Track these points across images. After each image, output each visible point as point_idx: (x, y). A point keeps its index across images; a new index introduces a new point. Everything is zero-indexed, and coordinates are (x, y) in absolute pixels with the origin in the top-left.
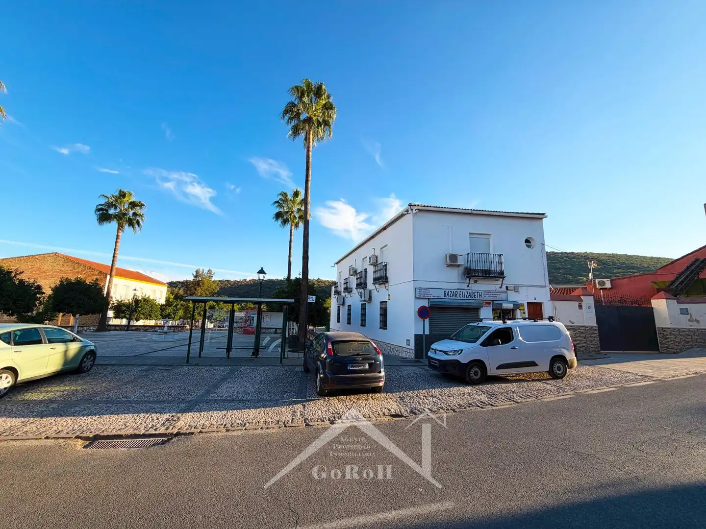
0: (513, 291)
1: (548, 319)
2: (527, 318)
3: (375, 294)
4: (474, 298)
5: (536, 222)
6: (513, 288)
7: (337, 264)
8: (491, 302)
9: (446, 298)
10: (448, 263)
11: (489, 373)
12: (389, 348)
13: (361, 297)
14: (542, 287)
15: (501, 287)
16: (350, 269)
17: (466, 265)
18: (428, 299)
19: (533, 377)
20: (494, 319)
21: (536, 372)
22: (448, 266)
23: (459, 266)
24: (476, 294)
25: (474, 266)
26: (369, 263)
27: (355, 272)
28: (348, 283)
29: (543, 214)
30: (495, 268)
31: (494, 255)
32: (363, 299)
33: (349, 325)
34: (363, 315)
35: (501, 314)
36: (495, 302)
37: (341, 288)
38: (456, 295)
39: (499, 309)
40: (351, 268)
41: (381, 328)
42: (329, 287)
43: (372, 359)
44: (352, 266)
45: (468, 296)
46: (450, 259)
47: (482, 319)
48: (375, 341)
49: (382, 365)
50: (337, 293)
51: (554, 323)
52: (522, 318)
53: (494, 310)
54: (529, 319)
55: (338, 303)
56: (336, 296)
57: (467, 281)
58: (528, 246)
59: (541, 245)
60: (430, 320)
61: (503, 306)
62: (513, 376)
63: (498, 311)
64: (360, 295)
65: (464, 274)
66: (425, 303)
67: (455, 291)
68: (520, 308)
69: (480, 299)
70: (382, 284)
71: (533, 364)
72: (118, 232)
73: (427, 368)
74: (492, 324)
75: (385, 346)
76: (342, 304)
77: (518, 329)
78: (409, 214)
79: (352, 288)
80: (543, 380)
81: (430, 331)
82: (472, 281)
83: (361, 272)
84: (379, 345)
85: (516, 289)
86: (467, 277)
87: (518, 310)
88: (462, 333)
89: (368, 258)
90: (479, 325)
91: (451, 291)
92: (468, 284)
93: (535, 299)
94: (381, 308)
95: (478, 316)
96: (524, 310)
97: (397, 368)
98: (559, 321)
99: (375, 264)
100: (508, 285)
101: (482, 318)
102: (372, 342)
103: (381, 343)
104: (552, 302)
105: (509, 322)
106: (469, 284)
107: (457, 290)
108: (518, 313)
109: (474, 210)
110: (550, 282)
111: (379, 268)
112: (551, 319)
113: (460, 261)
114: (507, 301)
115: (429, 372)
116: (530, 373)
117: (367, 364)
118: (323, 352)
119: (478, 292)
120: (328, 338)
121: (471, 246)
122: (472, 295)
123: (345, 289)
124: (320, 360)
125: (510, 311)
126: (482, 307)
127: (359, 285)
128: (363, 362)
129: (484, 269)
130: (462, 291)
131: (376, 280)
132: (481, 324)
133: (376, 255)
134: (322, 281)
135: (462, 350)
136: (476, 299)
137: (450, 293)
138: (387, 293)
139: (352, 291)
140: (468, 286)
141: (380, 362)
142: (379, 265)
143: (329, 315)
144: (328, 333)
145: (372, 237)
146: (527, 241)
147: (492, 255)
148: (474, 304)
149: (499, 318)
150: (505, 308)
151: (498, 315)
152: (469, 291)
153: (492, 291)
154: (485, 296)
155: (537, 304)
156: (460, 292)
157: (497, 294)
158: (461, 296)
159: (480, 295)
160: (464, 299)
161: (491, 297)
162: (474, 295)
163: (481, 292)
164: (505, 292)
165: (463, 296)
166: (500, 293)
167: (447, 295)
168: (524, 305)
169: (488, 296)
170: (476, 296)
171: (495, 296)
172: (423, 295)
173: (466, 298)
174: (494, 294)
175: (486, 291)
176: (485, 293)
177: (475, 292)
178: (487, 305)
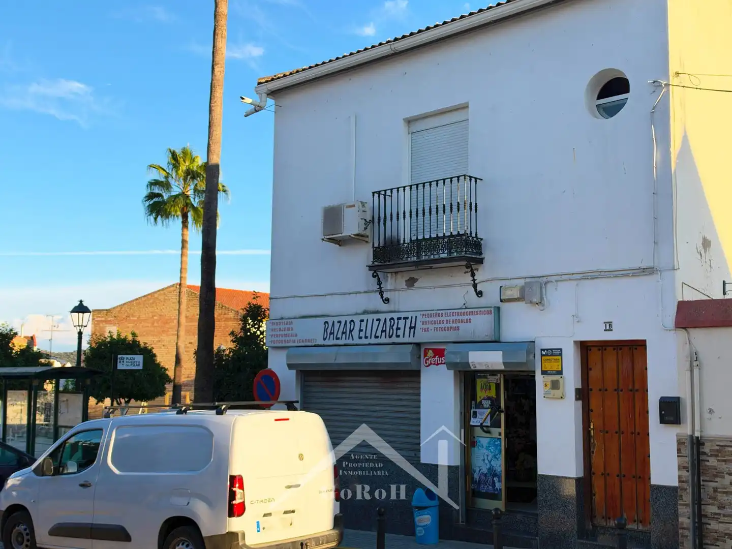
0: (524, 303)
4: (394, 339)
6: (519, 294)
8: (444, 347)
9: (327, 342)
14: (640, 272)
15: (479, 294)
18: (289, 348)
23: (364, 240)
24: (402, 322)
35: (502, 392)
38: (351, 331)
45: (379, 334)
57: (389, 285)
63: (493, 379)
68: (548, 366)
69: (411, 339)
72: (182, 231)
82: (401, 282)
87: (539, 373)
91: (340, 322)
93: (609, 326)
104: (682, 333)
107: (354, 317)
108: (538, 387)
119: (406, 318)
122: (391, 327)
130: (365, 317)
136: (401, 340)
137: (337, 326)
140: (386, 301)
150: (478, 368)
151: (492, 393)
152: (383, 317)
153: (447, 311)
154: (425, 331)
155: (634, 347)
156: (362, 321)
157: (460, 318)
158: (362, 334)
159: (411, 328)
160: (370, 344)
161: (443, 329)
162: (395, 327)
163: (416, 317)
164: (486, 309)
165: (368, 335)
166: (471, 313)
167: (331, 333)
168: (561, 355)
169: (433, 330)
170: (400, 332)
171: (454, 325)
172: (278, 339)
173: (374, 341)
174: (451, 318)
175: (430, 312)
176: (427, 319)
177: (399, 319)
178: (436, 358)
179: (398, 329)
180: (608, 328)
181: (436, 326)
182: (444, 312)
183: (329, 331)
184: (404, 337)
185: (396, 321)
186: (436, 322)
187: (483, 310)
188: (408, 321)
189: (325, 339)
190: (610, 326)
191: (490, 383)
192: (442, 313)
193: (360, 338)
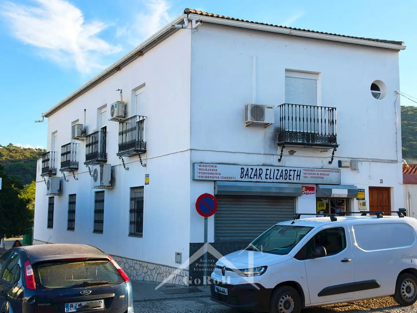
0: (349, 169)
1: (397, 212)
2: (368, 212)
3: (121, 174)
4: (288, 181)
5: (388, 57)
6: (349, 165)
7: (47, 116)
8: (315, 186)
9: (243, 179)
10: (249, 120)
11: (307, 304)
12: (145, 270)
13: (95, 180)
14: (392, 162)
15: (330, 163)
16: (73, 127)
17: (278, 125)
18: (215, 181)
19: (372, 306)
20: (318, 214)
21: (376, 298)
22: (249, 125)
23: (266, 125)
24: (292, 173)
25: (290, 127)
26: (110, 117)
27: (84, 133)
28: (69, 152)
29: (400, 43)
30: (323, 130)
31: (323, 108)
32: (98, 183)
33: (70, 232)
34: (99, 212)
35: (330, 207)
36: (321, 187)
37: (57, 164)
38: (260, 175)
39: (325, 198)
40: (75, 125)
41: (131, 234)
42: (32, 161)
43: (111, 291)
44: (78, 120)
45: (278, 177)
46: (252, 113)
47: (300, 215)
48: (120, 259)
49: (130, 300)
50: (49, 172)
51: (406, 219)
52: (361, 212)
53: (318, 199)
54: (371, 213)
55: (50, 192)
56: (46, 178)
57: (279, 152)
58: (376, 96)
59: (394, 94)
60: (216, 217)
61: (333, 192)
62: (343, 306)
63: (325, 202)
64: (93, 176)
65: (274, 139)
66: (209, 189)
67: (258, 168)
68: (359, 196)
69: (298, 181)
70: (134, 155)
71: (372, 285)
73: (209, 301)
74: (315, 222)
75: (137, 267)
76: (56, 192)
77: (353, 230)
78: (185, 28)
79: (77, 164)
80: (386, 308)
81: (216, 236)
82: (286, 152)
83: (97, 132)
84: (127, 266)
85: (353, 165)
86: (279, 145)
87: (355, 199)
88: (267, 239)
89: (108, 109)
90: (293, 225)
91: (252, 169)
92: (279, 158)
94: (132, 199)
95: (294, 208)
96: (364, 199)
97: (158, 304)
98: (413, 217)
99: (122, 119)
100: (341, 159)
101: (299, 213)
102: (113, 261)
103: (130, 262)
104: (405, 186)
105: (340, 219)
106: (281, 157)
107: (261, 167)
108: (355, 205)
109: (295, 29)
110: (405, 155)
111: (129, 127)
112: (402, 213)
113: (270, 117)
114: (338, 185)
115: (212, 307)
116: (368, 299)
117: (103, 301)
118: (15, 284)
119: (295, 171)
120: (26, 257)
121: (288, 92)
122: (286, 174)
123: (63, 164)
124: (8, 299)
125: (343, 201)
126: (300, 195)
127: (91, 158)
128: (95, 297)
129: (306, 131)
130: (269, 168)
131: (123, 148)
132: (297, 223)
133: (125, 100)
134: (16, 150)
135: (266, 267)
136: (292, 181)
137: (250, 171)
138: (143, 171)
139: (77, 169)
140: (279, 160)
141: (126, 295)
142: (130, 121)
143: (31, 215)
144: (27, 248)
145: (118, 68)
146: (374, 87)
147: (320, 108)
148: (288, 189)
149: (325, 213)
150: (335, 196)
151: (324, 208)
152: (280, 169)
153: (317, 169)
154: (305, 178)
155: (383, 190)
156: (267, 170)
157: (324, 173)
158: (268, 177)
159: (297, 176)
160: (273, 182)
161: (315, 177)
162: (288, 175)
163: (300, 170)
164: (336, 170)
165: (272, 177)
166: (329, 171)
167: (246, 175)
168: (364, 192)
169: (310, 177)
170: (291, 177)
171: (321, 176)
172: (205, 175)
173: (275, 180)
174: (319, 173)
175: (308, 169)
176: (307, 172)
177: (290, 170)
178: (308, 191)
179: (290, 175)
180: (381, 182)
181: (312, 176)
182: (315, 169)
183: (245, 173)
184: (293, 180)
185: (289, 171)
186: (311, 174)
187: (335, 170)
188: (296, 173)
189: (241, 178)
190: (382, 181)
191: (323, 203)
192: (314, 170)
193: (267, 179)
